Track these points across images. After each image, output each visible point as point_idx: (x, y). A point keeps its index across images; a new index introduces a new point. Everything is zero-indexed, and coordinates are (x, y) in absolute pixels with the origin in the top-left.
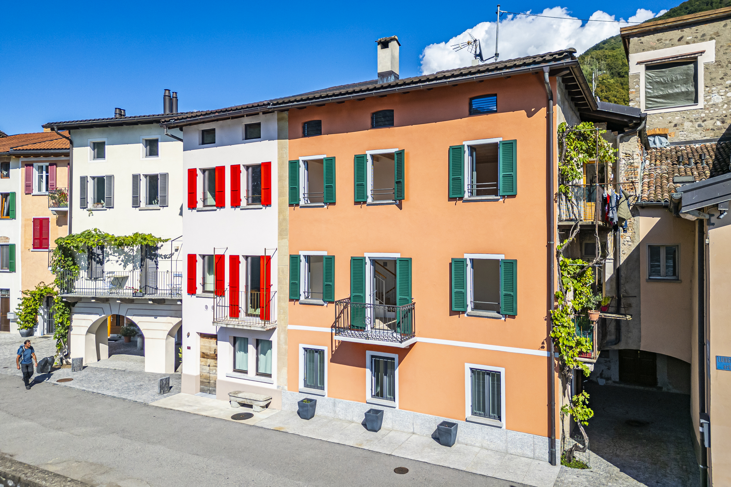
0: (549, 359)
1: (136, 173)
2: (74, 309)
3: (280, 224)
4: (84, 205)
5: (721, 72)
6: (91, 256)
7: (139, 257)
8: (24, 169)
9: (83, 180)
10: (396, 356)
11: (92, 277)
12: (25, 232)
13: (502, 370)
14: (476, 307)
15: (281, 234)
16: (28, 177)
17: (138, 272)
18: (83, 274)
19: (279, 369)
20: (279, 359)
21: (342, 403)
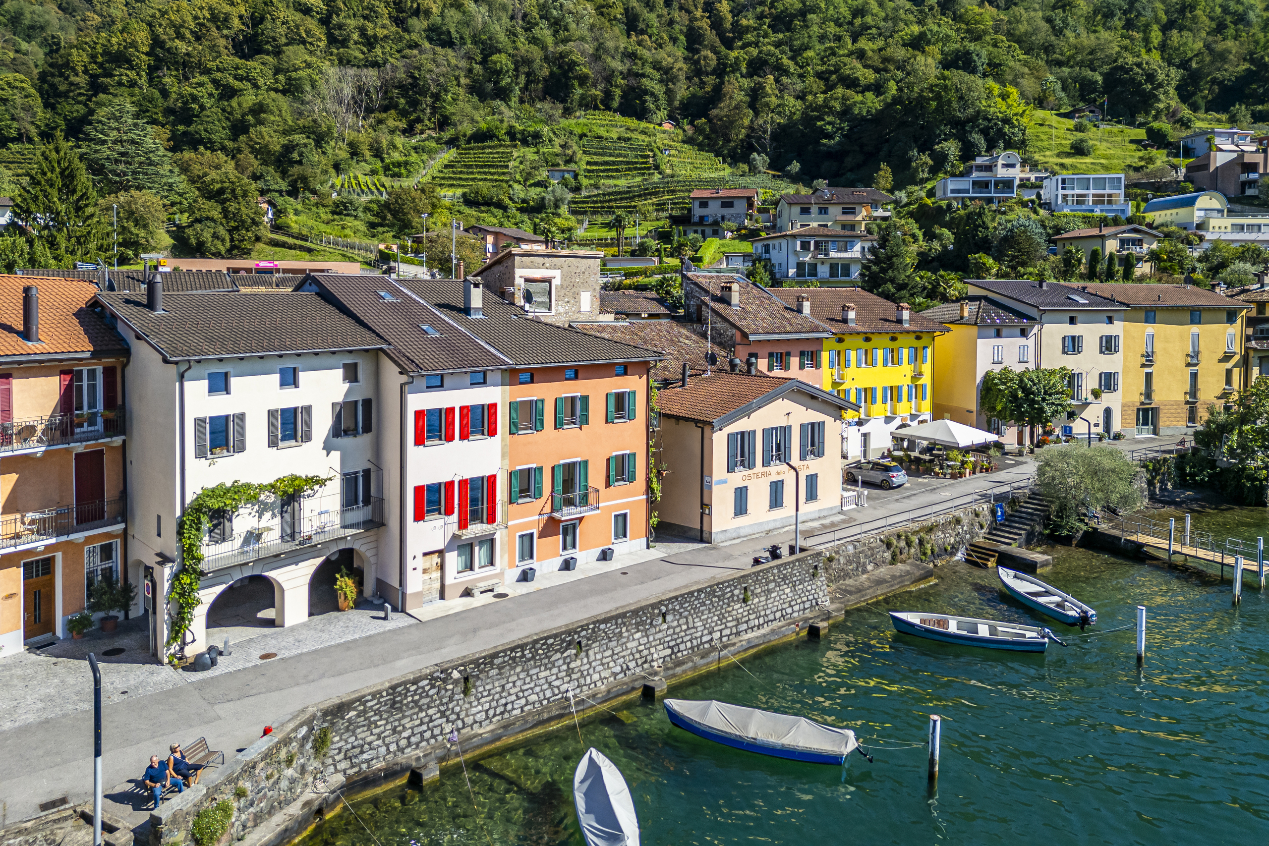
0: (647, 499)
3: (502, 449)
4: (200, 454)
6: (220, 514)
10: (577, 524)
11: (222, 539)
13: (627, 512)
14: (616, 481)
15: (503, 456)
19: (502, 557)
20: (502, 549)
21: (546, 563)
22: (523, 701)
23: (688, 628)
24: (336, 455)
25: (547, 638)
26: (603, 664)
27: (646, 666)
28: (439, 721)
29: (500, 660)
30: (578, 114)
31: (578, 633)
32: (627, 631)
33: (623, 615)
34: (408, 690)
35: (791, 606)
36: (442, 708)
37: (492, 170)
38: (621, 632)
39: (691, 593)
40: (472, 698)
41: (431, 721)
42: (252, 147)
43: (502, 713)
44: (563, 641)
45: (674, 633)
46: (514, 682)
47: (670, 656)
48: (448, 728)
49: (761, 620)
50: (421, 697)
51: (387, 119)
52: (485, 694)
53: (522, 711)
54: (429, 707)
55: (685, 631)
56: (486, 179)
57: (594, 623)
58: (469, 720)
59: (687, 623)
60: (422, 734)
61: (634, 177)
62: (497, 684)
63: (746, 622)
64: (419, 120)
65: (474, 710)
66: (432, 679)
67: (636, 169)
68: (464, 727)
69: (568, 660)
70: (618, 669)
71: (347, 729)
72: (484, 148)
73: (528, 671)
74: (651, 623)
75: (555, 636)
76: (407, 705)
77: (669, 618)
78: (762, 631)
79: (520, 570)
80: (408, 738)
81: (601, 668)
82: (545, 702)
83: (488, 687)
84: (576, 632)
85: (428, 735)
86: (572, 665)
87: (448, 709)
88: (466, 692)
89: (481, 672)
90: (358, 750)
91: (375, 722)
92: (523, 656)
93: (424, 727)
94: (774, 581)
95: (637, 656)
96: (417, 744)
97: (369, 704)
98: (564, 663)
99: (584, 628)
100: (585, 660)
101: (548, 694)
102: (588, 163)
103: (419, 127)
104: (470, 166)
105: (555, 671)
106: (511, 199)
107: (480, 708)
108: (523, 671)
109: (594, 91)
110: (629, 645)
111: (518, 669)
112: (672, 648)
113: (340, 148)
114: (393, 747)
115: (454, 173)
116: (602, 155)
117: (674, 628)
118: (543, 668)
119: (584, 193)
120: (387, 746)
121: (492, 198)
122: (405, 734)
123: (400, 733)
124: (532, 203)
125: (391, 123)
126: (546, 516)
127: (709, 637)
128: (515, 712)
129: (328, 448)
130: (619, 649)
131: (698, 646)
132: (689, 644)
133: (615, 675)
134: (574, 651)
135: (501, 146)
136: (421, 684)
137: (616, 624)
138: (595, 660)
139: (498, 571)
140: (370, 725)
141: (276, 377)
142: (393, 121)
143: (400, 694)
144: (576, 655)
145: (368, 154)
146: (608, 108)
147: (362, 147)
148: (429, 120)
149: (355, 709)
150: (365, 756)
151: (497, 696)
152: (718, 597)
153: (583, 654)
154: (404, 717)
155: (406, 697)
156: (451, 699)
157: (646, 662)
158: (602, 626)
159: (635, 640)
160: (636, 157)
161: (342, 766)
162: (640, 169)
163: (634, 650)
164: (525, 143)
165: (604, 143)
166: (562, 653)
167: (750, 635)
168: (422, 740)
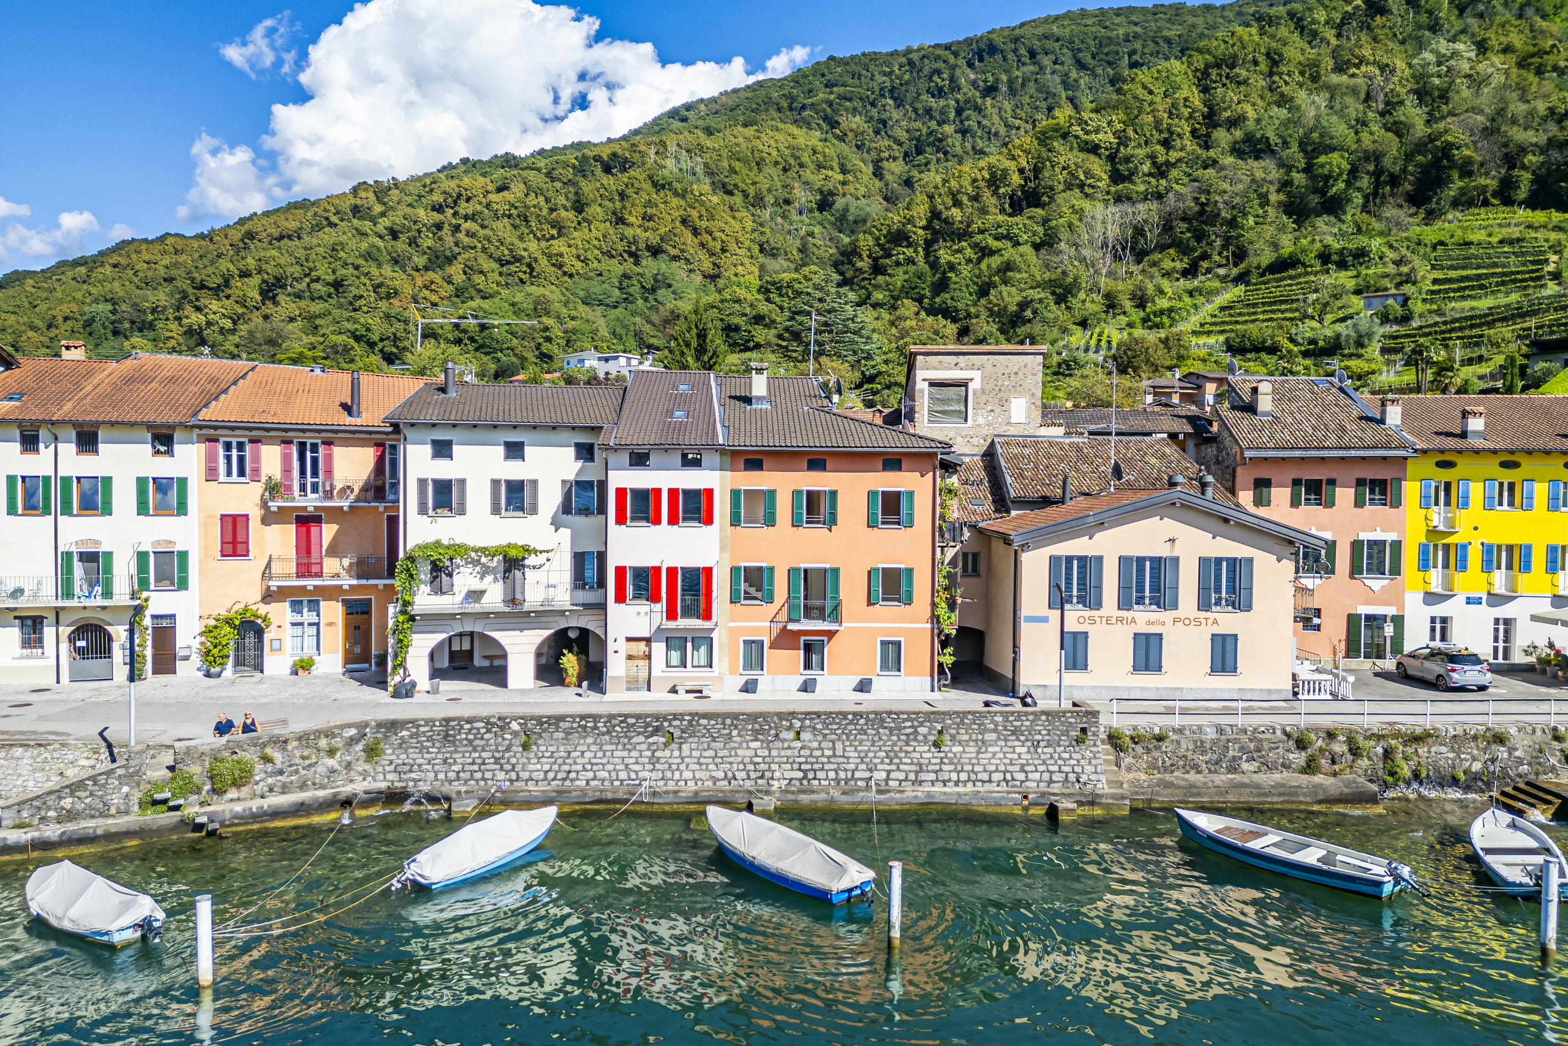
0: (932, 630)
1: (495, 478)
2: (414, 628)
3: (721, 540)
4: (423, 511)
5: (984, 399)
6: (436, 568)
7: (501, 568)
8: (202, 446)
9: (422, 482)
10: (825, 639)
11: (439, 591)
12: (205, 534)
13: (902, 639)
14: (884, 600)
15: (722, 548)
16: (211, 458)
17: (500, 584)
18: (425, 589)
19: (720, 659)
20: (720, 651)
21: (780, 678)
22: (590, 775)
23: (834, 755)
24: (565, 534)
25: (627, 716)
26: (700, 764)
27: (760, 782)
28: (493, 767)
29: (567, 725)
30: (1450, 216)
31: (670, 721)
32: (739, 735)
33: (735, 716)
34: (462, 727)
35: (1022, 770)
36: (497, 755)
37: (1283, 307)
38: (730, 737)
39: (844, 715)
40: (532, 755)
41: (484, 763)
42: (990, 310)
43: (564, 779)
44: (648, 725)
45: (811, 756)
46: (583, 752)
47: (801, 780)
48: (501, 775)
49: (963, 776)
50: (476, 738)
51: (1161, 260)
52: (547, 754)
53: (588, 784)
54: (483, 750)
55: (829, 757)
56: (1271, 320)
57: (690, 714)
58: (525, 775)
59: (834, 749)
60: (473, 772)
61: (1507, 294)
62: (562, 748)
63: (936, 772)
64: (1205, 256)
65: (531, 767)
66: (488, 723)
67: (1515, 281)
68: (517, 780)
69: (654, 747)
70: (721, 775)
71: (400, 746)
72: (1281, 280)
73: (601, 745)
74: (777, 735)
75: (638, 717)
76: (461, 740)
77: (806, 736)
78: (961, 789)
79: (744, 679)
80: (458, 773)
81: (697, 767)
82: (616, 783)
83: (551, 749)
84: (666, 720)
85: (478, 775)
86: (658, 754)
87: (503, 757)
88: (526, 747)
89: (544, 731)
90: (407, 768)
91: (427, 748)
92: (596, 728)
93: (476, 768)
94: (995, 731)
95: (751, 767)
96: (466, 781)
97: (422, 729)
98: (649, 749)
99: (676, 717)
100: (676, 753)
101: (623, 775)
102: (1435, 281)
103: (1205, 264)
104: (1255, 305)
105: (634, 754)
106: (1292, 340)
107: (539, 767)
108: (594, 743)
109: (1482, 181)
110: (740, 752)
111: (590, 740)
112: (805, 772)
113: (1093, 301)
114: (441, 776)
115: (1231, 315)
116: (1463, 268)
117: (812, 750)
118: (620, 747)
119: (1415, 324)
120: (436, 773)
121: (1264, 341)
122: (456, 768)
123: (450, 765)
124: (1321, 343)
125: (1167, 264)
126: (780, 625)
127: (867, 775)
128: (578, 783)
129: (556, 524)
130: (725, 753)
131: (847, 781)
132: (832, 775)
133: (715, 780)
134: (663, 740)
135: (1307, 274)
136: (476, 725)
137: (724, 723)
138: (690, 756)
139: (716, 674)
140: (422, 749)
141: (500, 450)
142: (1171, 262)
143: (453, 728)
144: (666, 745)
145: (1128, 305)
146: (1508, 201)
147: (1121, 297)
148: (1220, 254)
149: (407, 729)
150: (413, 775)
151: (560, 761)
152: (891, 730)
153: (674, 746)
154: (456, 751)
155: (460, 733)
156: (508, 749)
157: (762, 777)
158: (703, 722)
159: (751, 749)
160: (1524, 264)
161: (390, 777)
162: (1522, 281)
163: (747, 760)
164: (1342, 265)
165: (1473, 250)
166: (647, 737)
167: (938, 788)
168: (472, 778)
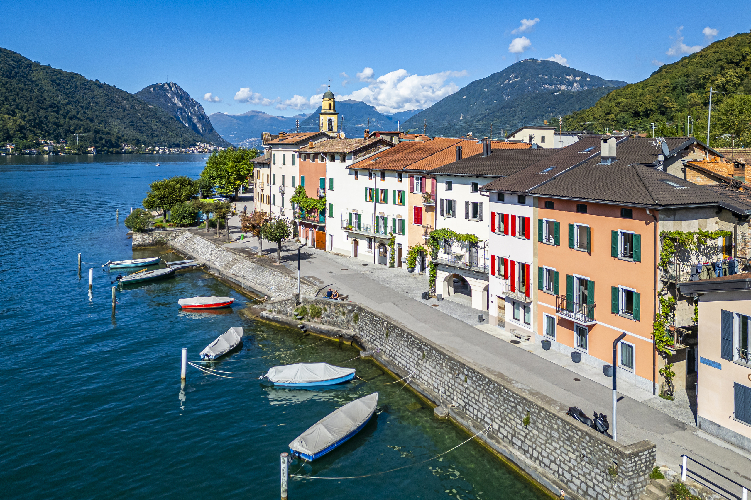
1: (467, 200)
2: (438, 267)
3: (534, 250)
4: (442, 214)
6: (446, 241)
7: (469, 245)
8: (409, 179)
9: (442, 201)
10: (587, 328)
11: (445, 252)
12: (410, 213)
13: (634, 346)
14: (623, 312)
15: (534, 254)
16: (412, 183)
17: (468, 254)
18: (442, 250)
19: (533, 322)
20: (533, 317)
23: (479, 401)
25: (413, 336)
26: (431, 375)
29: (397, 331)
32: (445, 366)
33: (444, 355)
35: (570, 472)
38: (442, 366)
39: (484, 377)
40: (388, 341)
41: (377, 338)
43: (393, 358)
44: (418, 344)
45: (469, 395)
46: (400, 348)
47: (463, 407)
49: (535, 454)
50: (376, 325)
53: (398, 364)
55: (476, 400)
57: (430, 346)
59: (479, 396)
62: (395, 342)
63: (522, 442)
65: (387, 346)
66: (380, 319)
70: (436, 385)
71: (362, 319)
73: (405, 347)
74: (458, 375)
75: (415, 338)
76: (373, 324)
77: (469, 382)
83: (392, 341)
84: (423, 344)
85: (375, 342)
86: (419, 361)
87: (381, 337)
88: (387, 336)
89: (392, 331)
90: (362, 330)
91: (367, 323)
92: (404, 337)
95: (447, 388)
97: (366, 314)
98: (417, 357)
99: (426, 344)
100: (425, 364)
105: (413, 357)
108: (403, 345)
110: (445, 377)
111: (402, 342)
112: (466, 403)
117: (470, 392)
118: (409, 351)
120: (367, 336)
123: (370, 334)
127: (490, 422)
128: (396, 362)
130: (440, 374)
132: (475, 412)
134: (421, 354)
136: (377, 319)
137: (441, 357)
138: (429, 369)
139: (532, 331)
141: (470, 187)
143: (372, 318)
144: (422, 358)
149: (363, 312)
150: (362, 334)
151: (394, 348)
152: (504, 399)
153: (425, 360)
154: (372, 328)
155: (373, 321)
156: (383, 335)
157: (450, 396)
158: (434, 352)
159: (448, 377)
161: (358, 331)
163: (446, 383)
166: (417, 350)
167: (520, 453)
